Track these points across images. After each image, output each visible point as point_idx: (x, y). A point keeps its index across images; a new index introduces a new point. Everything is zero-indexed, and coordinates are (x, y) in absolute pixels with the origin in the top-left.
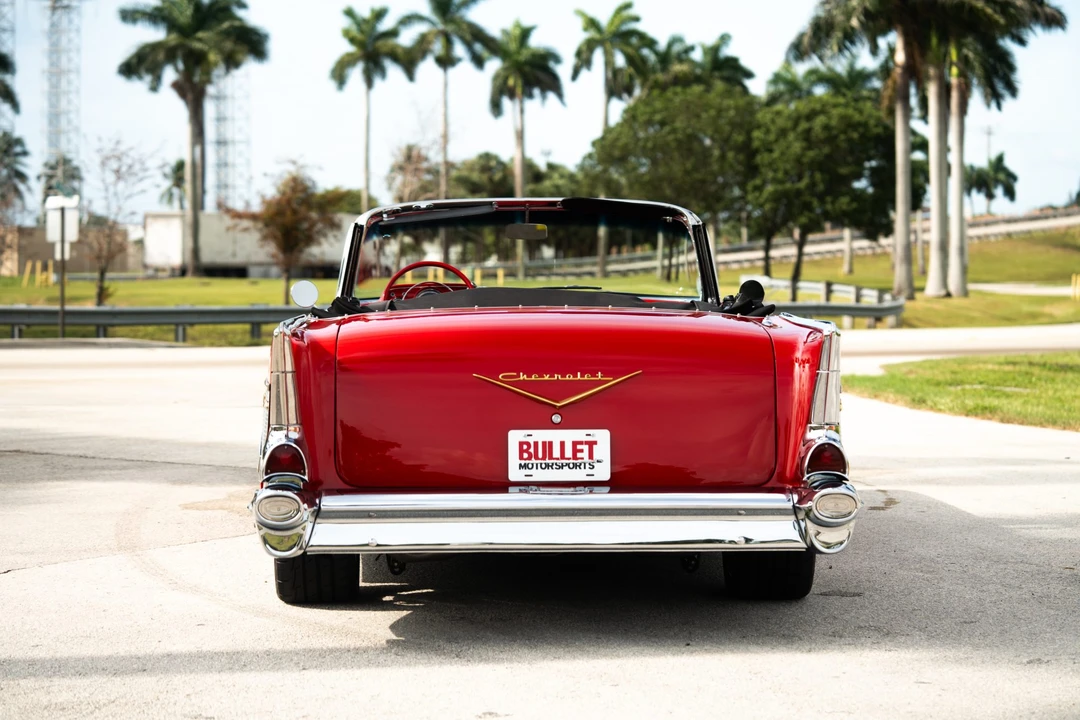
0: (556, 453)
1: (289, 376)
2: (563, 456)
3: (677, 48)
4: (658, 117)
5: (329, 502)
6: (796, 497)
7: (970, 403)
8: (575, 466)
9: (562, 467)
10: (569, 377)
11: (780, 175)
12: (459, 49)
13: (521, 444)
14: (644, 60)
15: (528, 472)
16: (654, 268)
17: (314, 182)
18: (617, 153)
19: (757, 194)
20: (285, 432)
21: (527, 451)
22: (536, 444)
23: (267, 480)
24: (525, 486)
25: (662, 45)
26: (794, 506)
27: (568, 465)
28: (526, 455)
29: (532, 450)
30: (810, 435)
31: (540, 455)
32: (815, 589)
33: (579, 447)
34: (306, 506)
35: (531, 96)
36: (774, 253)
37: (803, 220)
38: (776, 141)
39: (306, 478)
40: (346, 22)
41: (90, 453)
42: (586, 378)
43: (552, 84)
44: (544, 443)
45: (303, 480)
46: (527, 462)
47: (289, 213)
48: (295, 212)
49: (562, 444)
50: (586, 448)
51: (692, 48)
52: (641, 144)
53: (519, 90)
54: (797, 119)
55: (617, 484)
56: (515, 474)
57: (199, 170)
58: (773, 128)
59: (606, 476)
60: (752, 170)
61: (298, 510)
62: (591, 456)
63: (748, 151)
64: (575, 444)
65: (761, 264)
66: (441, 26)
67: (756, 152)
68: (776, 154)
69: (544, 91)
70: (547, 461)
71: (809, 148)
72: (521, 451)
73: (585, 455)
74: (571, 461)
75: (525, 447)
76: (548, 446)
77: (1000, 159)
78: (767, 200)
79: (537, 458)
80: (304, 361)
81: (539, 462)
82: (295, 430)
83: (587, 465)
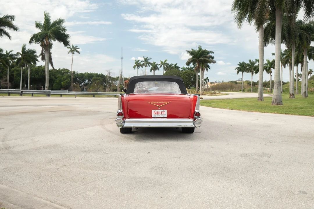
0: (159, 113)
1: (121, 102)
4: (169, 72)
6: (193, 120)
7: (208, 105)
9: (160, 115)
10: (161, 102)
12: (148, 65)
14: (168, 66)
15: (155, 116)
20: (120, 110)
23: (118, 117)
24: (154, 118)
25: (170, 64)
30: (195, 111)
32: (194, 132)
34: (123, 121)
35: (156, 70)
40: (135, 62)
41: (99, 111)
42: (163, 103)
45: (123, 117)
46: (155, 114)
50: (163, 112)
51: (173, 65)
53: (154, 70)
54: (185, 73)
55: (168, 117)
56: (153, 116)
58: (182, 74)
59: (166, 117)
64: (162, 112)
66: (145, 62)
69: (157, 70)
71: (187, 76)
73: (163, 113)
75: (155, 112)
76: (158, 112)
77: (207, 78)
81: (157, 114)
82: (122, 110)
83: (163, 115)
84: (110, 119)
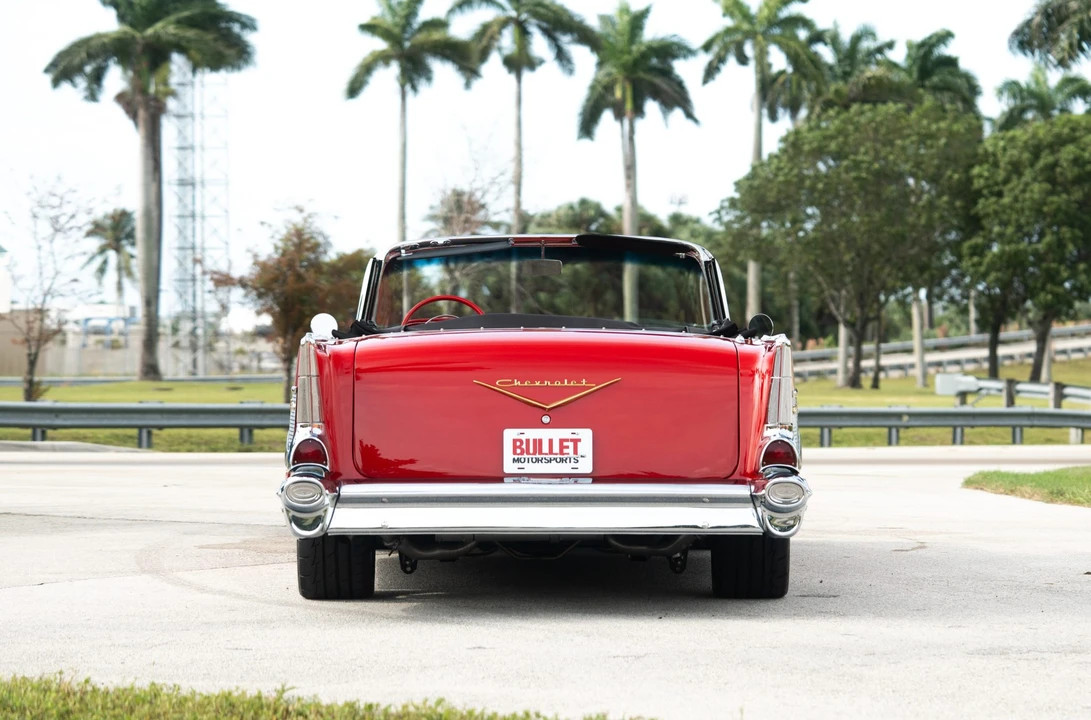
0: (545, 449)
1: (314, 380)
2: (551, 452)
3: (867, 45)
4: (833, 146)
5: (347, 490)
6: (753, 488)
8: (562, 460)
9: (550, 461)
10: (557, 384)
11: (1010, 230)
13: (515, 441)
14: (815, 60)
15: (520, 465)
16: (834, 372)
17: (325, 238)
18: (771, 197)
19: (976, 259)
20: (309, 428)
21: (520, 447)
22: (528, 441)
23: (294, 470)
24: (518, 477)
26: (751, 495)
27: (555, 459)
28: (519, 451)
29: (524, 446)
30: (766, 433)
31: (531, 451)
33: (565, 444)
34: (327, 492)
36: (1002, 351)
37: (1045, 297)
38: (1006, 181)
39: (328, 468)
42: (572, 384)
43: (675, 97)
44: (535, 441)
45: (325, 470)
46: (520, 456)
47: (291, 279)
48: (299, 278)
49: (551, 441)
50: (571, 444)
51: (890, 45)
52: (808, 183)
53: (629, 106)
54: (1036, 151)
56: (509, 467)
57: (155, 223)
58: (1003, 161)
59: (589, 470)
60: (973, 224)
61: (321, 494)
62: (576, 452)
63: (967, 194)
64: (562, 441)
65: (986, 365)
66: (513, 14)
67: (978, 194)
68: (1006, 200)
70: (537, 456)
71: (1052, 193)
72: (515, 447)
73: (570, 451)
74: (559, 456)
75: (518, 444)
76: (538, 443)
78: (991, 267)
79: (528, 453)
80: (326, 370)
81: (530, 456)
82: (319, 427)
83: (572, 460)
84: (201, 547)
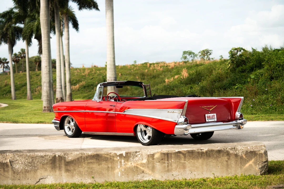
1: (186, 108)
8: (213, 119)
10: (210, 106)
13: (207, 116)
24: (208, 122)
39: (188, 122)
42: (212, 106)
50: (214, 116)
55: (217, 122)
70: (210, 118)
72: (207, 117)
